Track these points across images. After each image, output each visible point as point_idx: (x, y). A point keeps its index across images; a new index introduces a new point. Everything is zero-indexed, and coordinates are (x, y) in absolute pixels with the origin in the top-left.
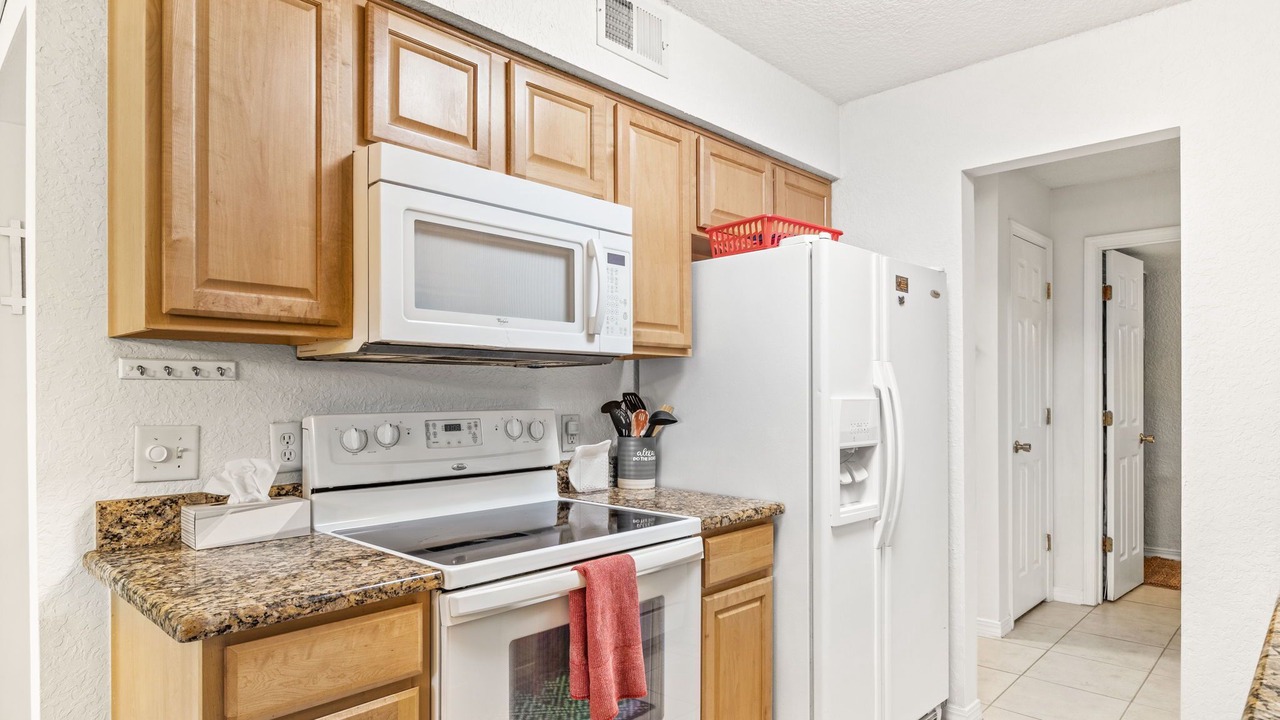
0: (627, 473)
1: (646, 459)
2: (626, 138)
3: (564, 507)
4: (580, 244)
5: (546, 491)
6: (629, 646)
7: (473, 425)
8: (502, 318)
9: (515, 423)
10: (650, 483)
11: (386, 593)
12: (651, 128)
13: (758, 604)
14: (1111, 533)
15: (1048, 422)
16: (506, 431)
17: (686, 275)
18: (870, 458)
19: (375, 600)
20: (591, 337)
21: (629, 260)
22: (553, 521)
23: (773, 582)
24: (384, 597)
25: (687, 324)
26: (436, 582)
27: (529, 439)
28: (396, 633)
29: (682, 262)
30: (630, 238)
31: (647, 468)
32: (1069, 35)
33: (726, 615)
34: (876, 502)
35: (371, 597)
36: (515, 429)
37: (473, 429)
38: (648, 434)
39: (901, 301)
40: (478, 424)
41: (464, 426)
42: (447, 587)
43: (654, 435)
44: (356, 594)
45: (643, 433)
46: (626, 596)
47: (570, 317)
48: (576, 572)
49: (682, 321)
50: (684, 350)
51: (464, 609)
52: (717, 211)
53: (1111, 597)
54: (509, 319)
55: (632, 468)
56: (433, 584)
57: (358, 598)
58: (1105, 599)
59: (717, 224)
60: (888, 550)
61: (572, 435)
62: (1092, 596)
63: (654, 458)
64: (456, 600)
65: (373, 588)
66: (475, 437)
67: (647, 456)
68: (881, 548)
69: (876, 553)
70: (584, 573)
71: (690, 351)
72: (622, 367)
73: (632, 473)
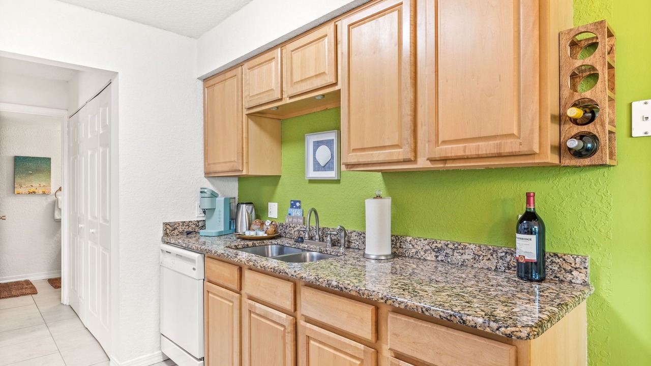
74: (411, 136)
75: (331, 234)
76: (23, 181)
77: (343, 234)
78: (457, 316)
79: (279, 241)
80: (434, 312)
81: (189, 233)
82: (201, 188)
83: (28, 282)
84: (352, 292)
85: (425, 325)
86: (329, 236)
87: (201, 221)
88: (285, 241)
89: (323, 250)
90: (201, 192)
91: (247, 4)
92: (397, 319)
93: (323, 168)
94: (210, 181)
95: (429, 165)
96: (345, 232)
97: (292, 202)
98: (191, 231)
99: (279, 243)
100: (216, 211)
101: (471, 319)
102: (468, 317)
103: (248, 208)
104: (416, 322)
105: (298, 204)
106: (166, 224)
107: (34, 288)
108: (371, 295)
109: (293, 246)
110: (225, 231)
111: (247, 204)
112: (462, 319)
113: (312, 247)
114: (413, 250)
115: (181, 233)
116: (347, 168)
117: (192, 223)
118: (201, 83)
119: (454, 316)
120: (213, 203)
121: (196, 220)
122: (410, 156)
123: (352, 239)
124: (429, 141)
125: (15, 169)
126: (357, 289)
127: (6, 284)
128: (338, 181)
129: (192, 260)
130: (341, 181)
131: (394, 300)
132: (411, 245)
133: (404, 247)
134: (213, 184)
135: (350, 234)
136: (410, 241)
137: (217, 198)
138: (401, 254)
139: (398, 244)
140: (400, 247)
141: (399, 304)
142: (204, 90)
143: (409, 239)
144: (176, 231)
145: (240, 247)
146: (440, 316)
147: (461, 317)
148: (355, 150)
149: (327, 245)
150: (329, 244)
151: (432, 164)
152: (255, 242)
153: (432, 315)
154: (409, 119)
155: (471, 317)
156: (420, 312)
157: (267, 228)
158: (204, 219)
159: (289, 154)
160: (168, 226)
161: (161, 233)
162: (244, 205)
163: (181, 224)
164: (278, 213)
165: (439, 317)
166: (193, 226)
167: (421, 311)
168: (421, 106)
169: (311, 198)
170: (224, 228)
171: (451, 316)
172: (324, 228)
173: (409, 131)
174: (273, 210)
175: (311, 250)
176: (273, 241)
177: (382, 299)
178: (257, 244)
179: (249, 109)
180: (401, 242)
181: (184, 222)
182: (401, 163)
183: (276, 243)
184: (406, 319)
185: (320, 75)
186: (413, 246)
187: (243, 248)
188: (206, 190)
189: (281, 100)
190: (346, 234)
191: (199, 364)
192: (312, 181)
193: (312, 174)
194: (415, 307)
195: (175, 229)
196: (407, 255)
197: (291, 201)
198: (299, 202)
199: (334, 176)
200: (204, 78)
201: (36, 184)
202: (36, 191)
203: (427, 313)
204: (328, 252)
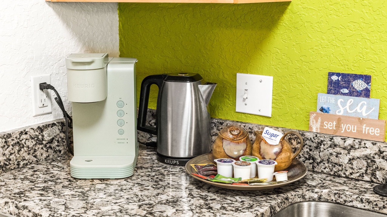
87: (47, 126)
94: (58, 13)
97: (334, 78)
117: (27, 136)
163: (2, 142)
166: (30, 143)
181: (9, 136)
183: (316, 196)
197: (331, 74)
198: (367, 79)
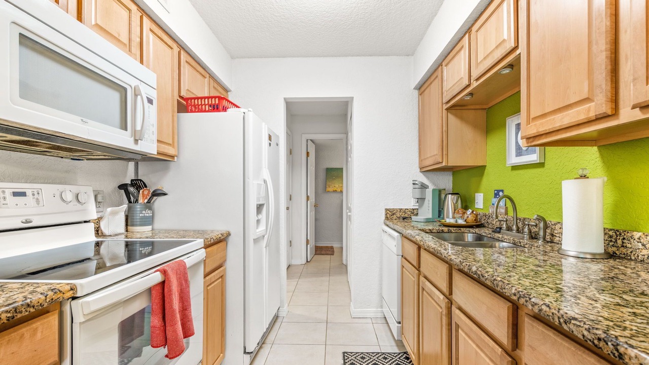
0: (135, 223)
1: (148, 215)
2: (148, 37)
3: (98, 244)
4: (130, 86)
5: (87, 235)
6: (186, 310)
7: (36, 193)
8: (84, 120)
9: (68, 192)
10: (150, 228)
11: (33, 307)
12: (160, 36)
13: (220, 279)
14: (309, 238)
15: (291, 200)
16: (62, 198)
17: (176, 119)
18: (262, 209)
19: (25, 314)
20: (136, 141)
21: (155, 102)
22: (91, 253)
23: (225, 269)
24: (32, 310)
25: (176, 144)
26: (72, 292)
27: (76, 203)
28: (39, 335)
29: (173, 111)
30: (155, 91)
31: (148, 220)
32: (321, 57)
33: (210, 287)
34: (265, 228)
35: (21, 312)
36: (69, 197)
37: (36, 196)
38: (149, 202)
39: (270, 144)
40: (40, 192)
41: (29, 193)
42: (78, 295)
43: (152, 202)
44: (7, 312)
45: (146, 201)
46: (183, 282)
47: (125, 128)
48: (158, 272)
49: (173, 142)
50: (173, 157)
51: (94, 307)
52: (188, 90)
53: (309, 260)
54: (88, 121)
55: (138, 220)
56: (70, 294)
57: (9, 315)
58: (307, 261)
59: (188, 97)
60: (267, 248)
61: (99, 202)
62: (304, 261)
63: (151, 215)
64: (88, 303)
65: (22, 305)
66: (38, 201)
67: (148, 213)
68: (266, 247)
69: (264, 249)
70: (164, 272)
71: (176, 158)
72: (128, 165)
73: (138, 223)
74: (606, 80)
75: (529, 225)
76: (331, 184)
77: (542, 225)
78: (609, 343)
79: (477, 230)
80: (575, 327)
81: (404, 219)
82: (413, 181)
83: (332, 248)
84: (487, 281)
85: (567, 345)
86: (527, 227)
87: (415, 209)
88: (483, 231)
89: (516, 242)
90: (414, 184)
91: (442, 4)
92: (533, 326)
93: (525, 152)
94: (423, 175)
95: (638, 115)
96: (545, 222)
97: (496, 192)
98: (407, 216)
99: (477, 232)
100: (426, 201)
101: (633, 355)
102: (630, 349)
103: (454, 199)
104: (555, 337)
105: (501, 194)
106: (387, 210)
107: (333, 251)
108: (505, 288)
109: (489, 236)
110: (433, 218)
111: (451, 194)
112: (617, 350)
113: (505, 237)
114: (644, 251)
115: (399, 218)
116: (528, 143)
117: (408, 211)
118: (416, 92)
119: (605, 341)
120: (423, 193)
121: (411, 208)
122: (606, 108)
123: (556, 232)
124: (634, 79)
125: (326, 176)
126: (493, 279)
127: (322, 247)
128: (541, 165)
129: (393, 238)
130: (545, 164)
131: (528, 299)
132: (640, 244)
133: (629, 246)
134: (428, 178)
135: (553, 227)
136: (639, 239)
137: (427, 189)
138: (623, 256)
139: (620, 242)
140: (623, 246)
141: (532, 305)
142: (419, 96)
143: (637, 235)
144: (395, 216)
145: (434, 231)
146: (584, 336)
147: (616, 346)
148: (535, 118)
149: (524, 237)
150: (526, 236)
151: (644, 113)
152: (450, 228)
153: (573, 332)
154: (604, 57)
155: (635, 351)
156: (556, 323)
157: (468, 217)
158: (417, 207)
159: (493, 142)
160: (388, 211)
161: (383, 217)
162: (450, 195)
163: (399, 210)
164: (484, 203)
165: (581, 337)
166: (409, 213)
167: (558, 321)
168: (626, 31)
169: (514, 185)
170: (432, 216)
171: (599, 339)
172: (524, 219)
173: (604, 74)
174: (480, 201)
175: (505, 241)
176: (471, 230)
177: (515, 295)
178: (453, 230)
179: (448, 102)
180: (624, 239)
181: (402, 209)
182: (594, 123)
183: (474, 231)
184: (544, 330)
185: (500, 44)
186: (643, 245)
187: (438, 232)
188: (417, 182)
189: (469, 86)
190: (546, 227)
191: (398, 326)
192: (515, 168)
193: (515, 160)
194: (551, 314)
195: (393, 214)
196: (633, 258)
197: (495, 190)
198: (502, 191)
199: (536, 159)
200: (419, 87)
201: (337, 186)
202: (337, 190)
203: (565, 327)
204: (522, 244)
